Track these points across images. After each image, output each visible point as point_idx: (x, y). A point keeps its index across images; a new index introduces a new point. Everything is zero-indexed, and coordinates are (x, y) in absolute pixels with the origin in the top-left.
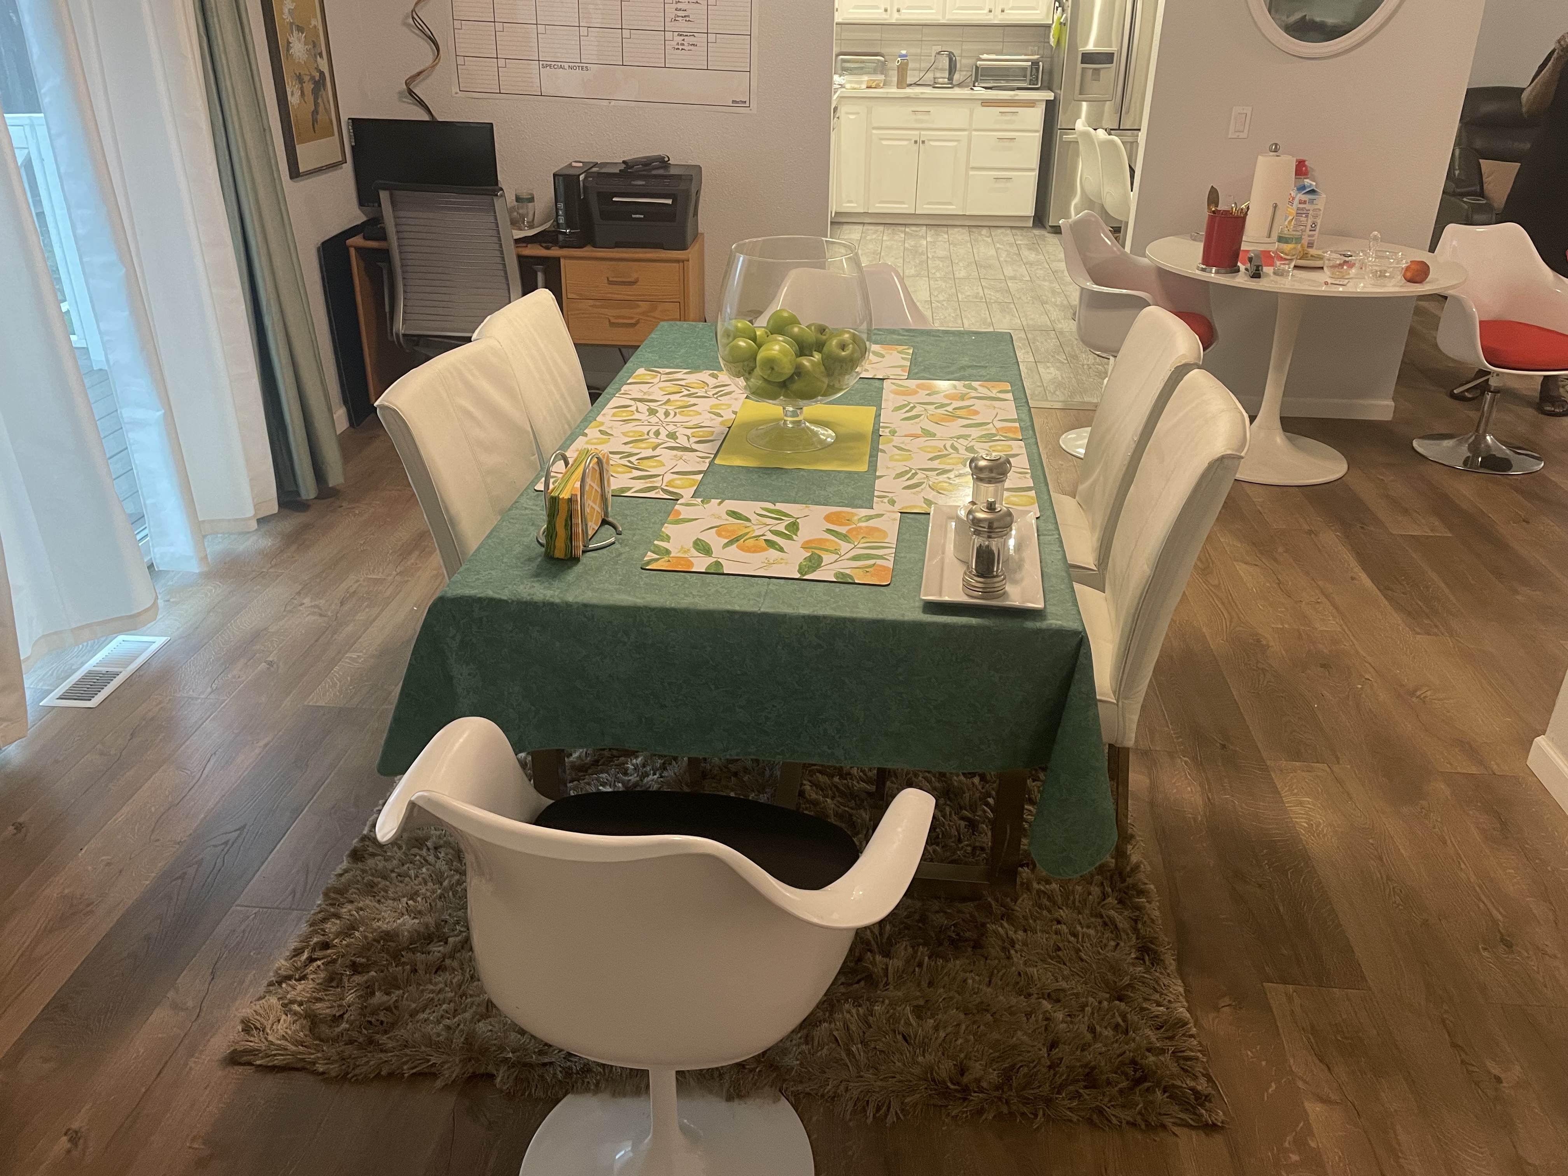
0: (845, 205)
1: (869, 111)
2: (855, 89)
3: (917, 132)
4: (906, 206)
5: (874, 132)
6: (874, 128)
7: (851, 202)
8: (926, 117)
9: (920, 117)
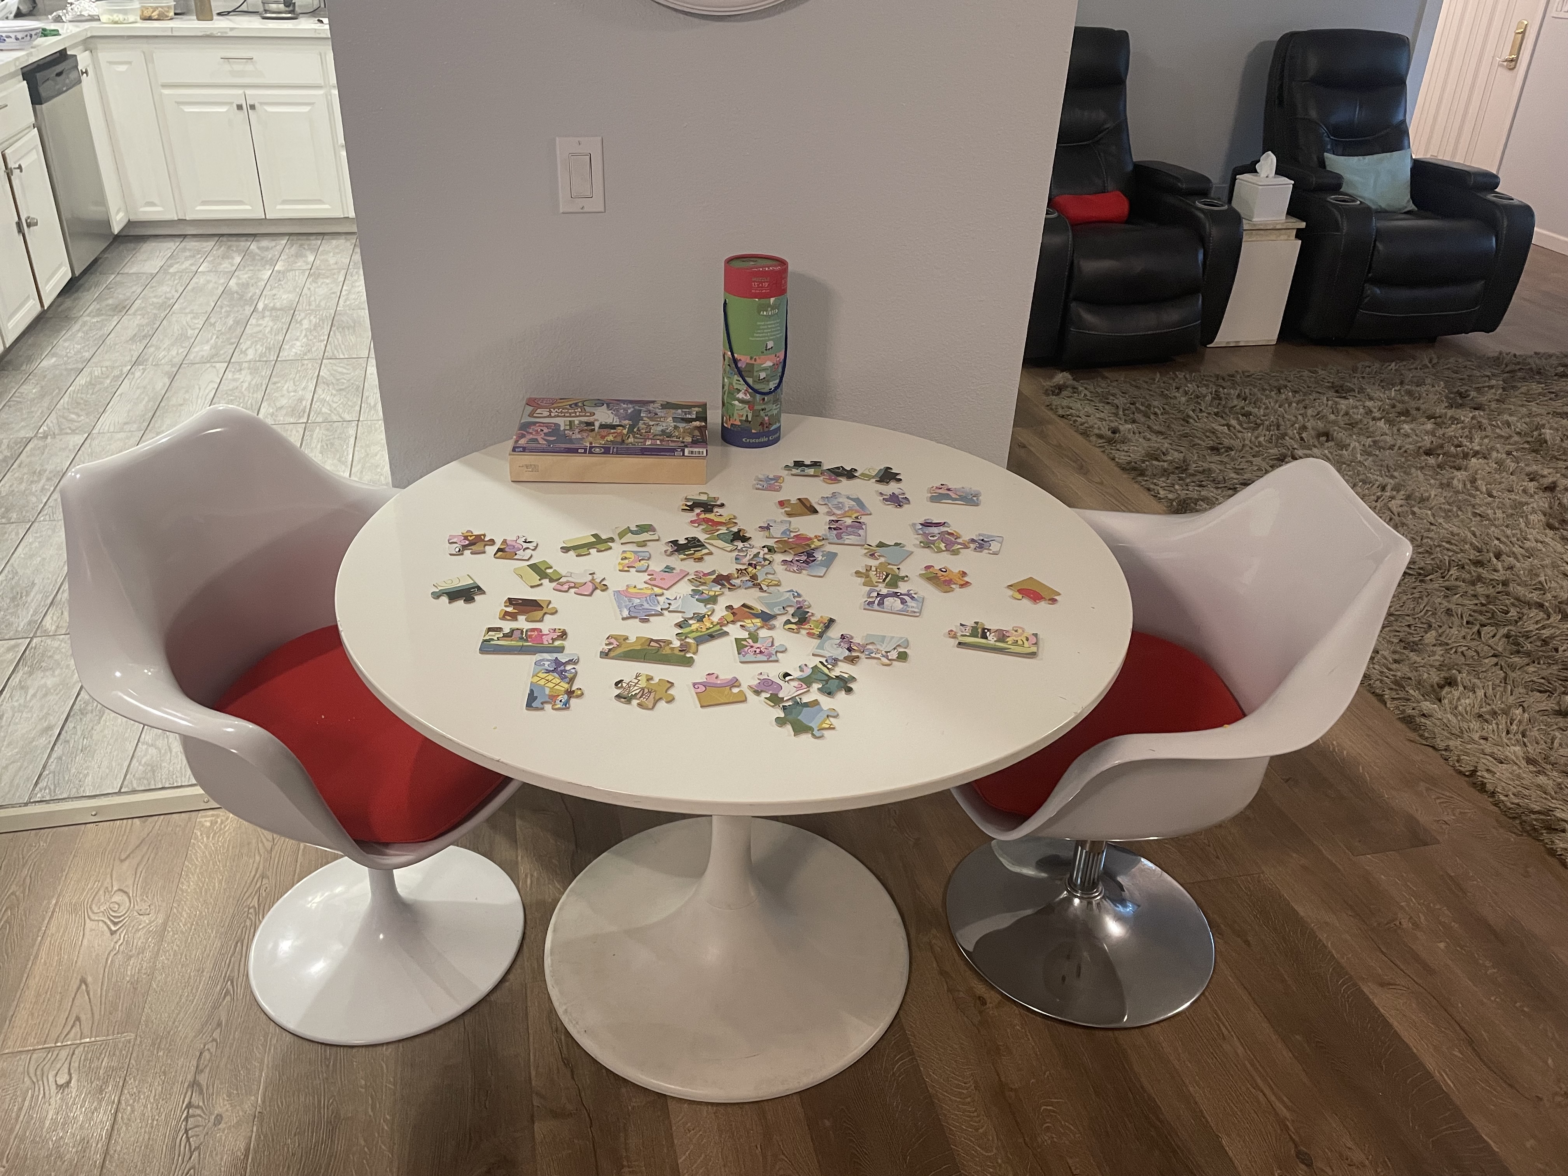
0: (142, 209)
1: (148, 59)
2: (116, 23)
3: (240, 92)
4: (248, 207)
5: (166, 92)
6: (164, 86)
7: (152, 204)
8: (249, 67)
9: (238, 67)
